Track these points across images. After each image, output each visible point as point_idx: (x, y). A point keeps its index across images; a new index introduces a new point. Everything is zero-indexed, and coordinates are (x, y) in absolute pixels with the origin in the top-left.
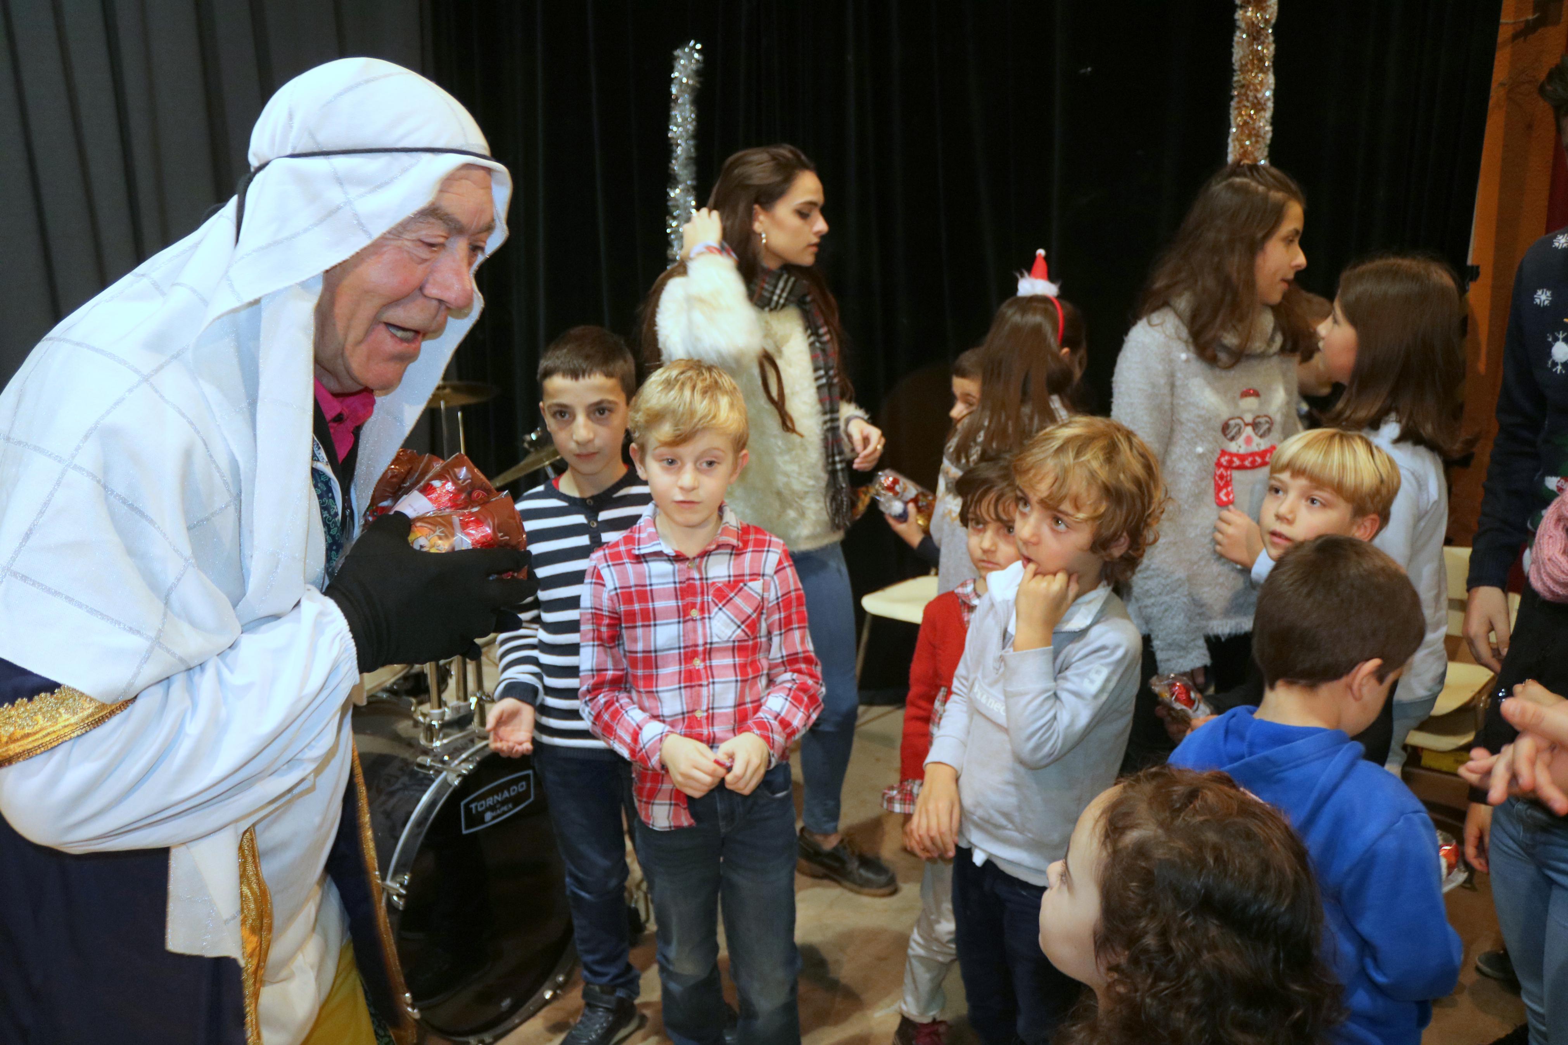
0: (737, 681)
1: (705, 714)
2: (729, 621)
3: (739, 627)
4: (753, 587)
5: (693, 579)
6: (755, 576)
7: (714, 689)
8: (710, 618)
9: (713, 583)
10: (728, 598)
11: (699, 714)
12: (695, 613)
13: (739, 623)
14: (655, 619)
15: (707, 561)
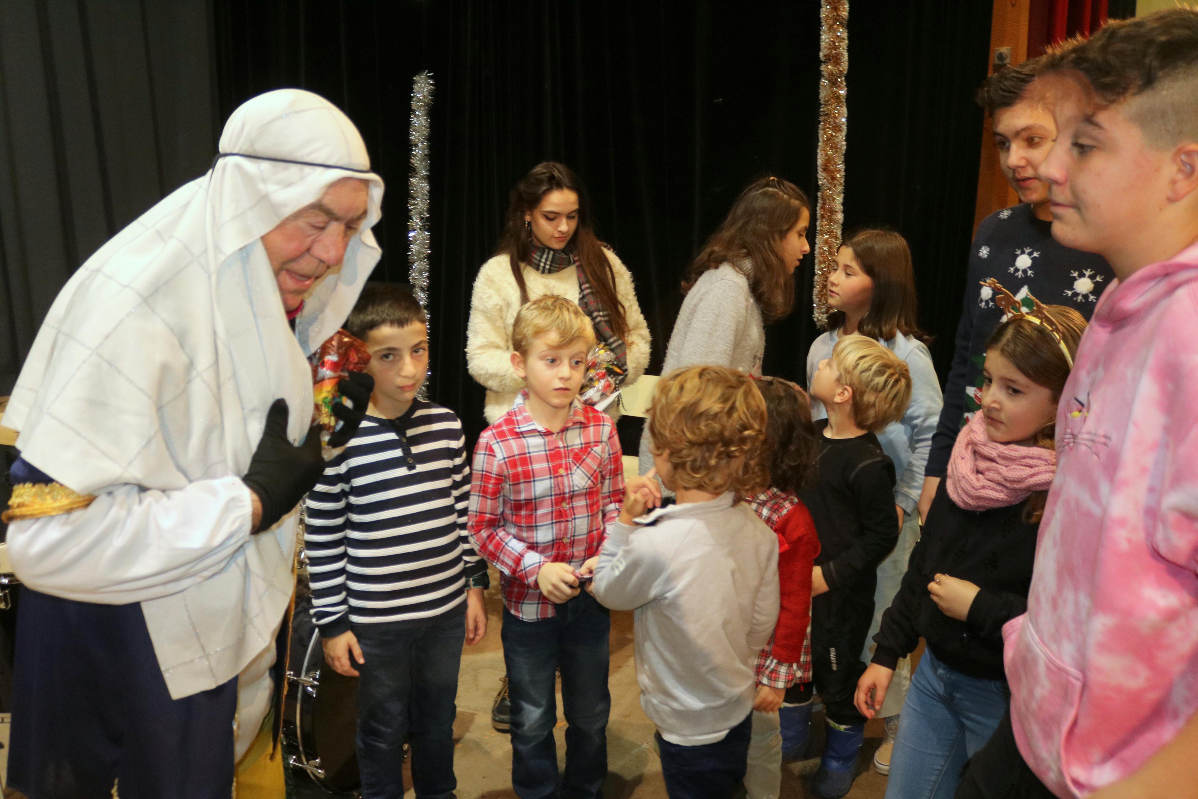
0: (588, 516)
1: (569, 540)
2: (583, 475)
3: (589, 479)
4: (597, 451)
5: (559, 447)
6: (597, 443)
7: (575, 523)
8: (571, 474)
9: (572, 450)
10: (582, 460)
11: (566, 541)
12: (562, 471)
13: (589, 476)
14: (534, 477)
15: (566, 434)
